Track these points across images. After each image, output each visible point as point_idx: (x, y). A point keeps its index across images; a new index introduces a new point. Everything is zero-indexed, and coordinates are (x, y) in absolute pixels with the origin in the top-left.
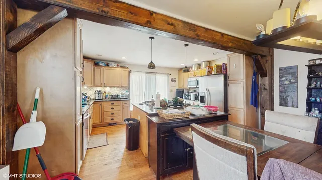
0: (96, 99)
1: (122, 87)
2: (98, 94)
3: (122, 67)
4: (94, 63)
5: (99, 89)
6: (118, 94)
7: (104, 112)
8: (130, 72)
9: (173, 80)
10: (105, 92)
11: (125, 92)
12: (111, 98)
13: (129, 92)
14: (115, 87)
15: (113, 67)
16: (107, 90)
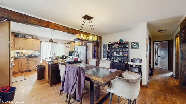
0: (15, 57)
1: (35, 50)
2: (18, 54)
3: (35, 39)
4: (14, 35)
5: (18, 51)
6: (32, 54)
7: (22, 64)
8: (41, 41)
9: (67, 47)
10: (23, 53)
11: (37, 53)
12: (27, 56)
13: (40, 53)
14: (30, 50)
15: (29, 38)
16: (24, 51)
